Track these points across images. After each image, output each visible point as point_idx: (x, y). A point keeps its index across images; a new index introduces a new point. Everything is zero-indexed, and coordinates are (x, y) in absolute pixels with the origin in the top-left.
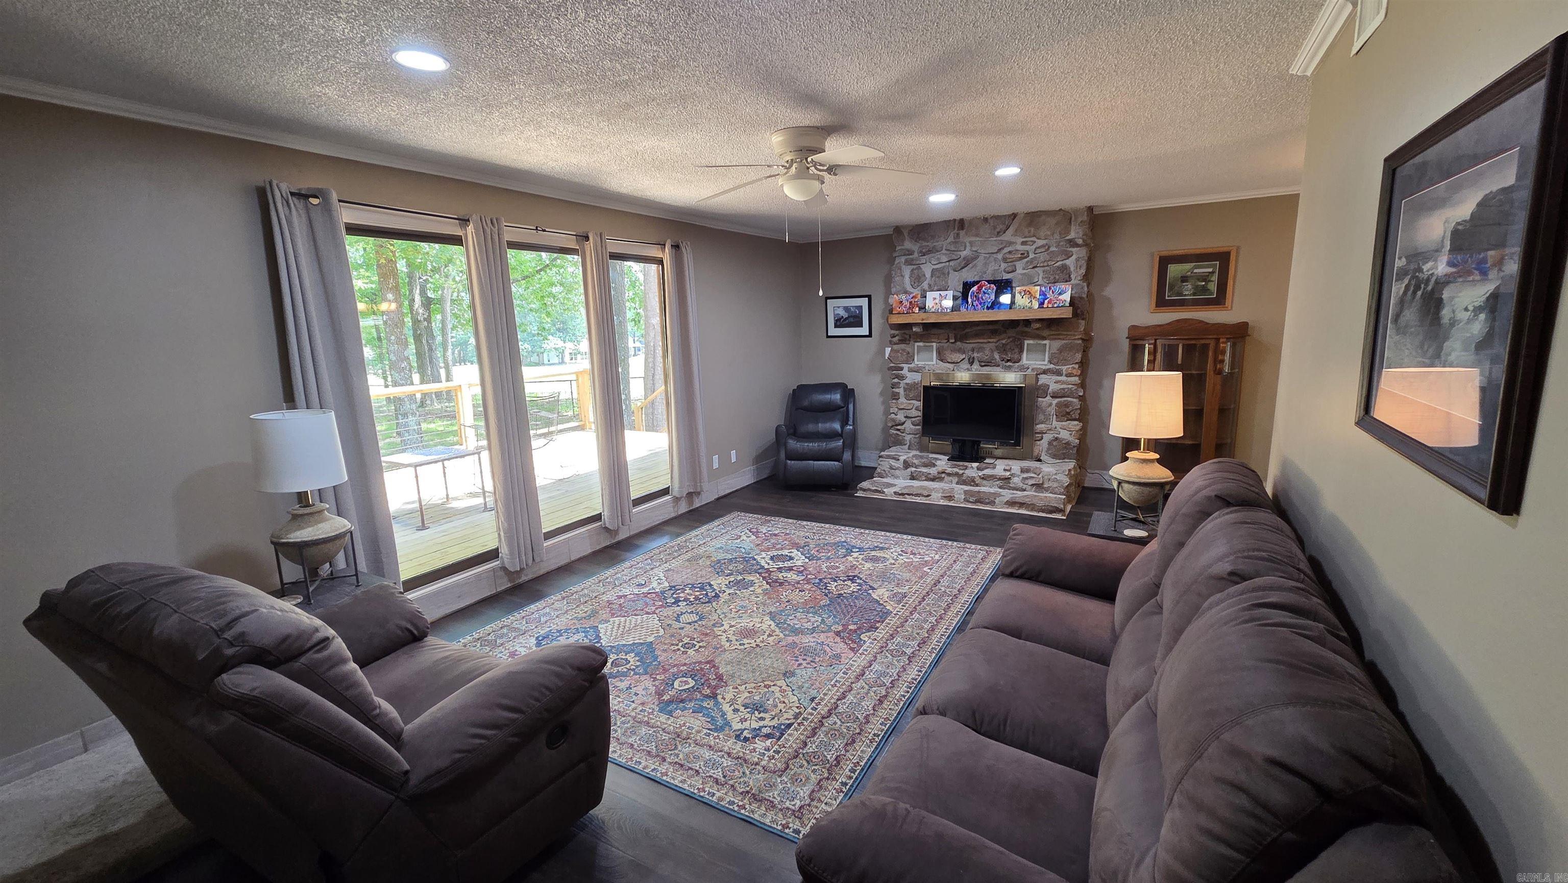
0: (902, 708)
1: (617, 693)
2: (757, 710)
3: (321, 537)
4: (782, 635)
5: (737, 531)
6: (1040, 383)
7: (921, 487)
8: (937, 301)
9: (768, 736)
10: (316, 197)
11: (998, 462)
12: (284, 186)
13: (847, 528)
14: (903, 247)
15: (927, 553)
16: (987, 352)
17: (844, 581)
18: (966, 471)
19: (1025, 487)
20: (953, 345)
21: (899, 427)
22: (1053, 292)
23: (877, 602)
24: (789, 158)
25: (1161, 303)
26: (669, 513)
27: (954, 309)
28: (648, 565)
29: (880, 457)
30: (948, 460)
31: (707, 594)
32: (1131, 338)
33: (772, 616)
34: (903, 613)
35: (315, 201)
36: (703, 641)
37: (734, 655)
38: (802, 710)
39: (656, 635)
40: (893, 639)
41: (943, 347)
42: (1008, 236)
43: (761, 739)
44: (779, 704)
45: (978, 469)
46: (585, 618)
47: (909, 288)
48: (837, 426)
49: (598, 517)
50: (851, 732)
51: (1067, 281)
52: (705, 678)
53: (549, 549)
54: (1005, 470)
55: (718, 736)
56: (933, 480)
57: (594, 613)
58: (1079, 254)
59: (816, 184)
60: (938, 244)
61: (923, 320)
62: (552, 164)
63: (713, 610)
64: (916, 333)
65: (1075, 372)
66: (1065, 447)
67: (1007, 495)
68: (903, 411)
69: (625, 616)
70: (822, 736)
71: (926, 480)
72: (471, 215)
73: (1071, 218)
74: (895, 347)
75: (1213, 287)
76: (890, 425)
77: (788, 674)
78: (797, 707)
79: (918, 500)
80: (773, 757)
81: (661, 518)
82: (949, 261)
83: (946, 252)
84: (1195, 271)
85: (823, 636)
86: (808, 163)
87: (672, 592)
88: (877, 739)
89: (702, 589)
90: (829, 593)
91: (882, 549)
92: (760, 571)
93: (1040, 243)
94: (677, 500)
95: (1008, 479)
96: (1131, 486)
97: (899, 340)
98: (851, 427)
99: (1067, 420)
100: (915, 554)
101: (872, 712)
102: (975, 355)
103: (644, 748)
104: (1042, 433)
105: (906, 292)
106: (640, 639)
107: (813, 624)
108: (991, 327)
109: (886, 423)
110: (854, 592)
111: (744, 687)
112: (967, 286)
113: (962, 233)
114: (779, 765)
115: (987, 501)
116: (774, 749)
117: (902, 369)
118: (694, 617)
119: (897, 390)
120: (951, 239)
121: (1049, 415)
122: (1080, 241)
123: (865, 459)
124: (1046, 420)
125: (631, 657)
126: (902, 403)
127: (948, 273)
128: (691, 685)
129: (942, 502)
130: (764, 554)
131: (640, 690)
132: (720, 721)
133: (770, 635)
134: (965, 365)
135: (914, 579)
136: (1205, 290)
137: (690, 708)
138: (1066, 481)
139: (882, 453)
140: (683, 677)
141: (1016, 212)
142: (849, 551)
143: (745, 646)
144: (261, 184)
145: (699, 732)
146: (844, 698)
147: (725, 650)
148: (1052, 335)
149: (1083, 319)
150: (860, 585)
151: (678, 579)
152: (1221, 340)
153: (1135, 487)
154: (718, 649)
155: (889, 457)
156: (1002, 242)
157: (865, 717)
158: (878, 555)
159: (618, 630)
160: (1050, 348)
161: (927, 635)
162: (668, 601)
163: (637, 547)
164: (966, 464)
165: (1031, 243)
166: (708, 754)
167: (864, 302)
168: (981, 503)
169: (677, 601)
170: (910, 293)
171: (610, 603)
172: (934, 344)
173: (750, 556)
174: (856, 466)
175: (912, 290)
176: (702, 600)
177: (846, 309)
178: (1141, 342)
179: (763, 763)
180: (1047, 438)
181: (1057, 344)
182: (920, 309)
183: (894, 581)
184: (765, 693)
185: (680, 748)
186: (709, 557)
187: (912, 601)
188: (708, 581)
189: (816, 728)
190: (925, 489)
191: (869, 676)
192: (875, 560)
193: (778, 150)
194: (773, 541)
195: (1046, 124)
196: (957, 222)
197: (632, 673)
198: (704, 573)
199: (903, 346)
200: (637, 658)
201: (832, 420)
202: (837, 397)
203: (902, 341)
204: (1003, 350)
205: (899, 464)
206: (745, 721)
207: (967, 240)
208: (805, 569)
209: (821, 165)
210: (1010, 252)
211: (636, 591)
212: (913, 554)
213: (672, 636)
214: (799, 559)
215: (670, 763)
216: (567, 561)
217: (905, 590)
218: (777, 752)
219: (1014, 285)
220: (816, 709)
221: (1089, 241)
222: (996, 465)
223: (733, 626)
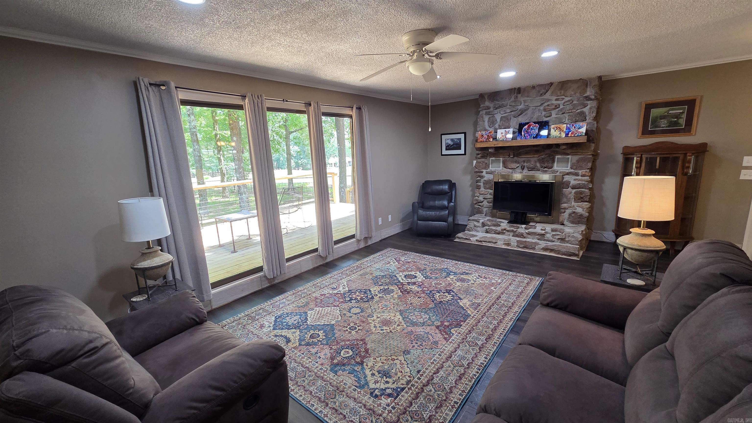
0: (473, 384)
1: (309, 356)
2: (385, 376)
3: (154, 265)
4: (405, 326)
5: (389, 259)
6: (565, 180)
7: (492, 238)
8: (503, 134)
9: (389, 395)
10: (164, 86)
11: (538, 225)
12: (146, 80)
13: (448, 260)
14: (484, 105)
15: (494, 277)
16: (532, 163)
17: (444, 293)
18: (518, 230)
19: (554, 239)
20: (512, 159)
21: (480, 204)
22: (575, 127)
23: (462, 308)
24: (412, 50)
25: (645, 132)
26: (355, 247)
27: (513, 139)
28: (340, 276)
29: (469, 220)
30: (508, 223)
31: (367, 296)
32: (624, 154)
33: (401, 313)
34: (477, 317)
35: (163, 88)
36: (361, 326)
37: (377, 336)
38: (412, 379)
39: (336, 320)
40: (470, 334)
41: (506, 160)
42: (547, 96)
43: (385, 397)
44: (399, 373)
45: (526, 228)
46: (302, 306)
47: (487, 128)
48: (446, 203)
49: (316, 250)
50: (440, 399)
51: (583, 121)
52: (358, 350)
53: (289, 267)
54: (542, 230)
55: (360, 392)
56: (499, 233)
57: (307, 304)
58: (592, 104)
59: (428, 65)
60: (505, 103)
61: (495, 145)
62: (286, 64)
63: (369, 307)
64: (490, 152)
65: (587, 174)
66: (579, 218)
67: (543, 244)
68: (482, 195)
69: (323, 307)
70: (422, 399)
71: (494, 234)
72: (247, 94)
73: (587, 84)
74: (479, 160)
75: (682, 121)
76: (475, 202)
77: (406, 352)
78: (409, 376)
79: (490, 245)
80: (391, 411)
81: (350, 250)
82: (511, 112)
83: (510, 107)
84: (670, 112)
85: (429, 328)
86: (423, 52)
87: (349, 293)
88: (456, 406)
89: (365, 293)
90: (435, 300)
91: (467, 274)
92: (398, 284)
93: (567, 99)
94: (358, 241)
95: (543, 235)
96: (634, 251)
97: (481, 156)
98: (453, 204)
99: (581, 202)
100: (486, 278)
101: (454, 385)
102: (525, 164)
103: (318, 395)
104: (565, 209)
105: (485, 130)
106: (327, 322)
107: (424, 320)
108: (535, 148)
109: (473, 201)
110: (449, 300)
111: (379, 358)
112: (521, 126)
113: (519, 96)
114: (394, 417)
115: (530, 247)
116: (392, 405)
117: (482, 172)
118: (358, 310)
119: (479, 184)
120: (513, 99)
121: (570, 198)
122: (593, 97)
123: (461, 220)
124: (568, 201)
125: (321, 333)
126: (482, 191)
127: (511, 119)
128: (350, 355)
129: (504, 247)
130: (401, 274)
131: (322, 355)
132: (363, 382)
133: (398, 325)
134: (519, 170)
135: (485, 294)
136: (676, 123)
137: (347, 370)
138: (580, 237)
139: (470, 218)
140: (347, 348)
141: (552, 82)
142: (448, 274)
143: (384, 331)
144: (134, 79)
145: (350, 387)
146: (438, 372)
147: (372, 333)
148: (573, 152)
149: (593, 143)
150: (453, 296)
151: (354, 286)
152: (688, 154)
153: (637, 252)
154: (368, 331)
155: (474, 220)
156: (543, 100)
157: (450, 388)
158: (465, 277)
159: (318, 314)
160: (571, 160)
161: (491, 333)
162: (346, 299)
163: (336, 266)
164: (518, 225)
165: (562, 100)
166: (352, 404)
167: (462, 136)
168: (527, 248)
169: (351, 299)
170: (487, 130)
171: (316, 298)
172: (501, 159)
173: (394, 274)
174: (456, 224)
175: (489, 129)
176: (364, 300)
177: (452, 140)
178: (632, 156)
179: (385, 415)
180: (568, 212)
181: (576, 158)
182: (493, 139)
183: (473, 295)
184: (391, 364)
185: (337, 398)
186: (372, 274)
187: (483, 309)
188: (369, 288)
189: (419, 393)
190: (494, 239)
191: (455, 359)
192: (463, 280)
193: (406, 46)
194: (407, 266)
195: (579, 17)
196: (516, 90)
197: (320, 343)
198: (367, 283)
199: (483, 160)
200: (324, 334)
201: (443, 199)
202: (446, 187)
203: (483, 157)
204: (542, 161)
205: (480, 224)
206: (377, 383)
207: (522, 99)
208: (423, 284)
209: (431, 52)
210: (548, 105)
211: (331, 292)
212: (485, 278)
213: (345, 321)
214: (420, 278)
215: (330, 408)
216: (300, 272)
217: (479, 301)
218: (393, 408)
219: (550, 124)
220: (420, 379)
221: (599, 97)
222: (536, 226)
223: (379, 318)
